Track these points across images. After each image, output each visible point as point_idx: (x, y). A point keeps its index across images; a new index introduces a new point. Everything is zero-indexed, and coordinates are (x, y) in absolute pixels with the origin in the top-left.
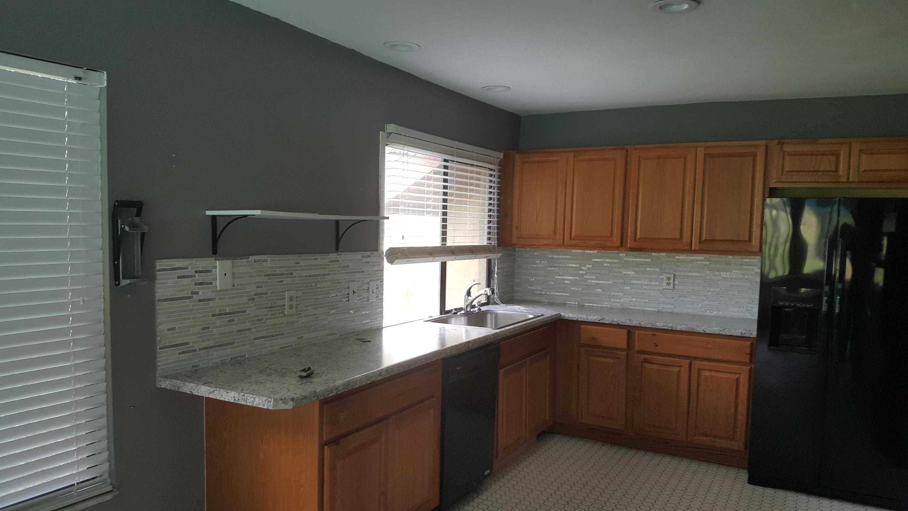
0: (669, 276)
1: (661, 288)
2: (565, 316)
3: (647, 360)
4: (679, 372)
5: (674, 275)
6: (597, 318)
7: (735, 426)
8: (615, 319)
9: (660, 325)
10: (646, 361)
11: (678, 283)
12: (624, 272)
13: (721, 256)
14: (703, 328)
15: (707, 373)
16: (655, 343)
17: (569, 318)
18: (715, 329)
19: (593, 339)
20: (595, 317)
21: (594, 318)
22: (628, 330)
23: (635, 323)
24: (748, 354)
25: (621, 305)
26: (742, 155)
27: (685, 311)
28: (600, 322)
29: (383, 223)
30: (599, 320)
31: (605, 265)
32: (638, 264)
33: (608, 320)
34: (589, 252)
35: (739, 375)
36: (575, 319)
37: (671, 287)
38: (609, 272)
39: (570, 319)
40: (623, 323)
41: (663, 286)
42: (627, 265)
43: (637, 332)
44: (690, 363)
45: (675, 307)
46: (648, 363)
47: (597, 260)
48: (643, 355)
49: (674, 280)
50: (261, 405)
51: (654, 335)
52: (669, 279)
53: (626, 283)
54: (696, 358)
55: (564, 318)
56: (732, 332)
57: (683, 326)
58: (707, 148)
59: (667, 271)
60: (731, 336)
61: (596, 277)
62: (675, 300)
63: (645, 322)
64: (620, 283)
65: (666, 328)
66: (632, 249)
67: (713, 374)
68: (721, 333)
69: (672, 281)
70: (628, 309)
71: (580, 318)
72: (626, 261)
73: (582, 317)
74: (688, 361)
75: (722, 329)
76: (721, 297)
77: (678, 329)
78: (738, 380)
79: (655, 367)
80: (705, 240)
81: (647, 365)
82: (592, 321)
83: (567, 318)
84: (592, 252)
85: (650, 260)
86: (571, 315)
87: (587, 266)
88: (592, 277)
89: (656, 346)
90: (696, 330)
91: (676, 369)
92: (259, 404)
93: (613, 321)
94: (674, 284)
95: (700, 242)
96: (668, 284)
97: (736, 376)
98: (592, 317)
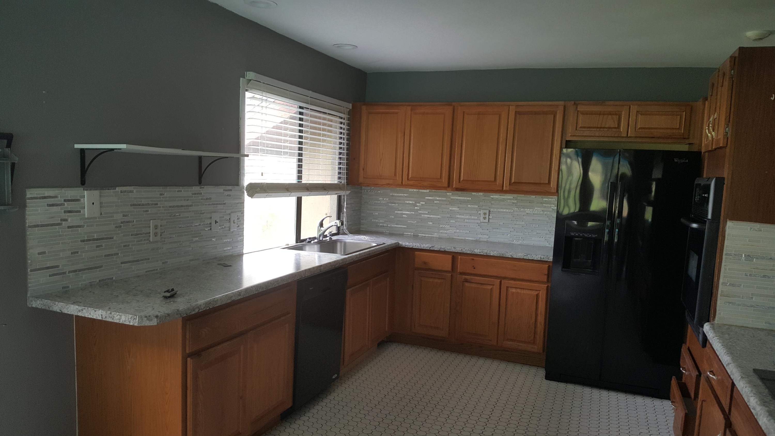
0: (485, 211)
1: (479, 222)
2: (402, 244)
3: (467, 280)
4: (491, 289)
5: (489, 211)
6: (428, 246)
7: (535, 333)
8: (442, 247)
9: (477, 251)
10: (466, 281)
11: (492, 217)
12: (450, 209)
13: (526, 196)
14: (511, 254)
15: (514, 290)
16: (473, 266)
17: (406, 246)
18: (520, 254)
19: (425, 263)
20: (427, 245)
21: (425, 246)
22: (453, 256)
23: (458, 250)
24: (545, 275)
25: (448, 235)
26: (545, 113)
27: (496, 240)
28: (430, 249)
29: (244, 160)
30: (430, 248)
31: (435, 202)
32: (461, 202)
33: (437, 247)
34: (423, 191)
35: (538, 292)
36: (411, 247)
37: (487, 220)
38: (439, 208)
39: (406, 247)
40: (449, 250)
41: (481, 220)
42: (452, 203)
43: (459, 257)
44: (501, 282)
45: (489, 237)
46: (468, 282)
47: (429, 198)
48: (464, 276)
49: (489, 215)
50: (127, 321)
51: (473, 259)
52: (485, 214)
53: (452, 218)
54: (505, 278)
55: (401, 246)
56: (534, 257)
57: (495, 252)
58: (517, 106)
59: (484, 207)
60: (533, 260)
61: (428, 212)
62: (490, 232)
63: (466, 249)
64: (447, 217)
65: (482, 254)
66: (458, 189)
67: (519, 291)
68: (525, 258)
69: (487, 216)
70: (453, 238)
71: (414, 246)
72: (452, 199)
73: (416, 246)
74: (499, 280)
75: (526, 254)
76: (525, 229)
77: (491, 255)
78: (537, 295)
79: (473, 285)
80: (514, 182)
81: (467, 284)
82: (424, 248)
83: (404, 246)
84: (425, 191)
85: (470, 199)
86: (407, 244)
87: (421, 203)
88: (425, 212)
89: (474, 268)
90: (505, 255)
91: (489, 287)
92: (125, 321)
93: (441, 248)
94: (489, 219)
95: (510, 184)
96: (485, 218)
97: (537, 293)
98: (424, 245)
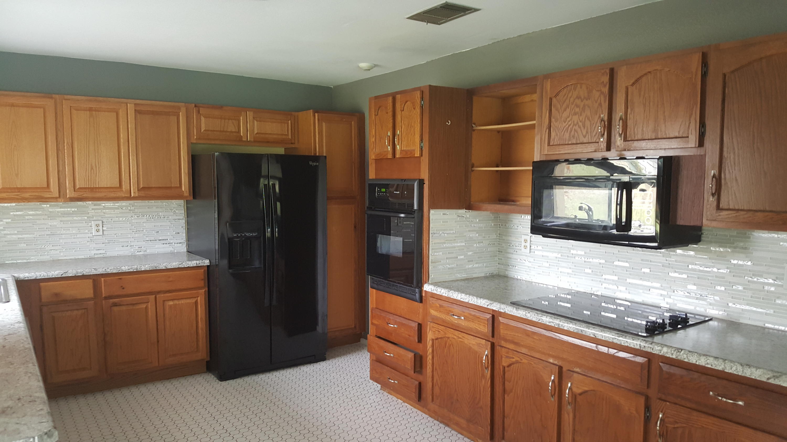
0: (97, 222)
1: (91, 235)
2: (19, 277)
3: (116, 303)
4: (146, 308)
5: (103, 222)
6: (60, 273)
7: (197, 341)
8: (79, 271)
9: (125, 268)
10: (115, 305)
11: (107, 228)
12: (50, 224)
14: (164, 265)
15: (171, 303)
16: (122, 286)
17: (25, 278)
18: (174, 264)
19: (56, 295)
20: (57, 272)
21: (55, 273)
22: (93, 279)
23: (101, 271)
24: (202, 280)
25: (51, 257)
26: (168, 114)
28: (63, 276)
30: (62, 275)
31: (27, 217)
32: (64, 214)
33: (71, 272)
34: (6, 205)
35: (196, 298)
36: (34, 278)
37: (101, 233)
38: (33, 224)
39: (27, 279)
40: (89, 273)
41: (92, 233)
42: (52, 216)
43: (103, 279)
44: (156, 297)
45: (106, 252)
46: (116, 306)
47: (17, 213)
48: (111, 300)
49: (103, 227)
51: (120, 279)
52: (97, 226)
53: (53, 235)
54: (159, 292)
55: (19, 279)
56: (189, 264)
57: (147, 266)
58: (135, 104)
59: (95, 218)
60: (189, 267)
61: (18, 232)
62: (105, 245)
63: (111, 269)
64: (47, 235)
65: (131, 270)
66: (73, 199)
67: (176, 302)
68: (180, 266)
69: (100, 228)
71: (38, 276)
72: (50, 212)
73: (41, 275)
74: (154, 296)
75: (180, 263)
76: (147, 237)
77: (143, 270)
78: (196, 303)
79: (124, 308)
80: (143, 187)
81: (115, 309)
82: (54, 277)
83: (23, 279)
84: (9, 205)
85: (76, 210)
86: (27, 275)
87: (5, 220)
88: (12, 232)
89: (123, 288)
90: (159, 267)
91: (144, 306)
93: (77, 273)
94: (103, 231)
95: (138, 191)
96: (98, 231)
97: (194, 300)
98: (53, 273)
